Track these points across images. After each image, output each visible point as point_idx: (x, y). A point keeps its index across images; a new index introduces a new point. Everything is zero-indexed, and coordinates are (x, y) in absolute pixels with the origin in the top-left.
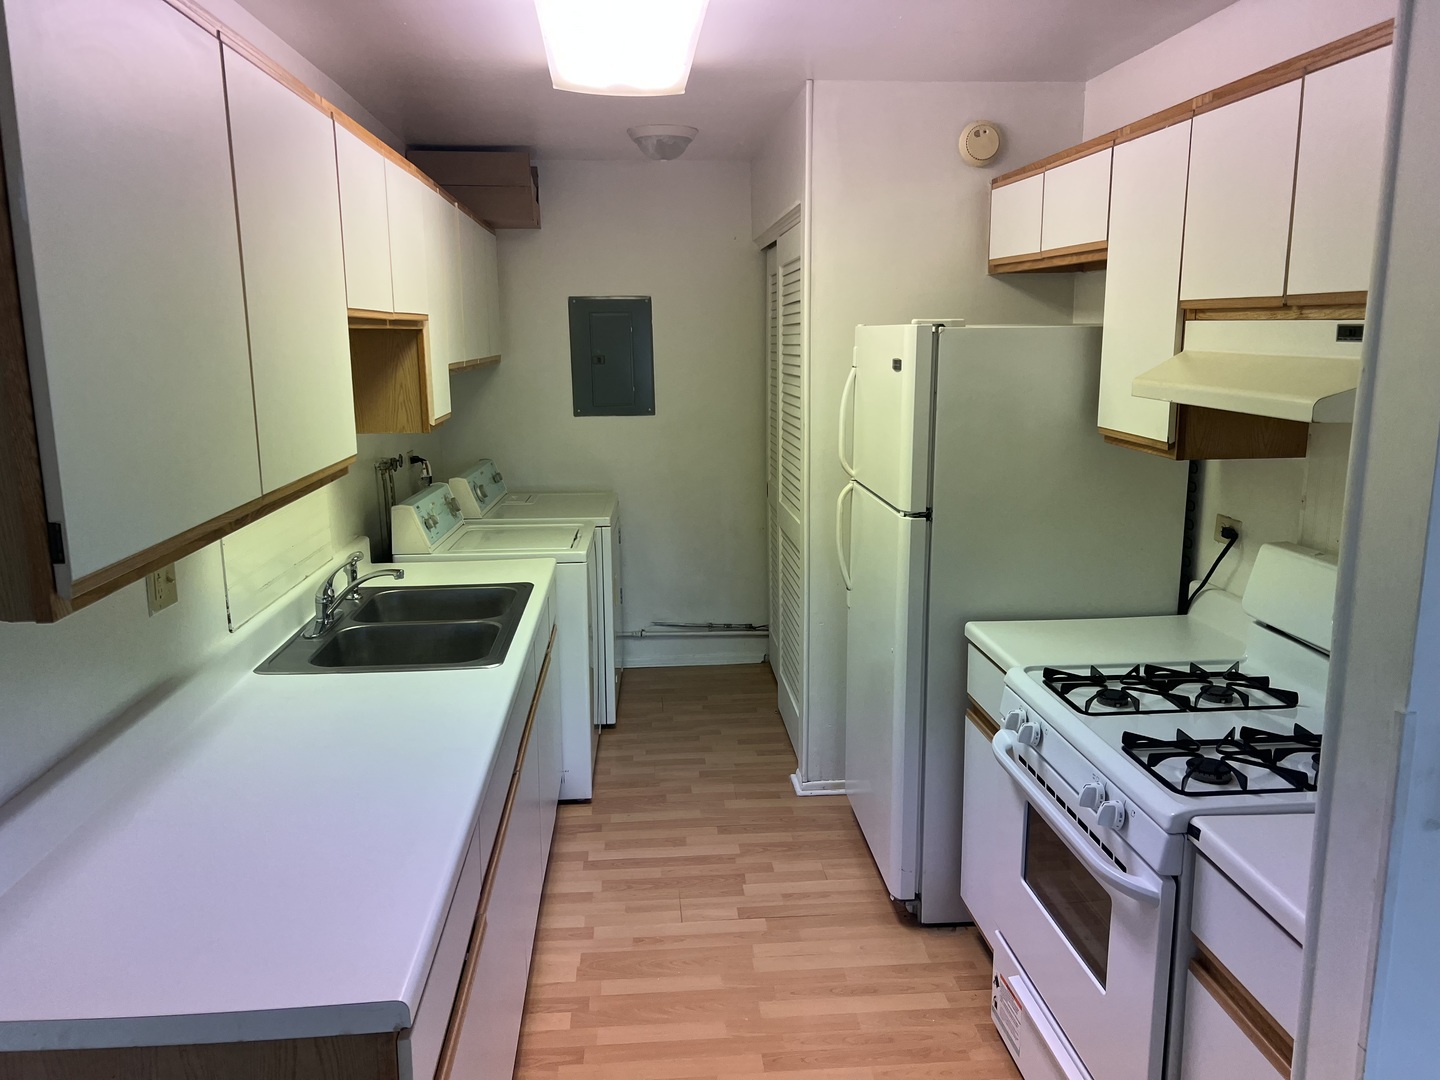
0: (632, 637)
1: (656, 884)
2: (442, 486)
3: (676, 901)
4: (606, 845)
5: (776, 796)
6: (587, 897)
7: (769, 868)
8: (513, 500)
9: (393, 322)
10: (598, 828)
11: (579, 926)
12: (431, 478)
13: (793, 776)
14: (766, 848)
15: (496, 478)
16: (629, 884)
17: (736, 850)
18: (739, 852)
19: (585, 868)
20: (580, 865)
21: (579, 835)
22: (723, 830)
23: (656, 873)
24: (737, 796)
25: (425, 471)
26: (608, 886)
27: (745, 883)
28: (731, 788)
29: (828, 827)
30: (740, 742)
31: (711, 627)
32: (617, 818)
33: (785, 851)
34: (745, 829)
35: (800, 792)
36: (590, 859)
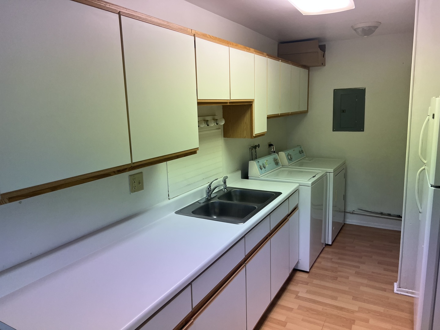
0: (349, 213)
1: (318, 313)
2: (275, 154)
3: (323, 323)
4: (307, 291)
5: (385, 290)
6: (291, 310)
7: (367, 321)
8: (307, 160)
9: (230, 103)
10: (307, 284)
11: (283, 320)
12: (274, 151)
13: (395, 283)
14: (369, 311)
15: (301, 152)
16: (309, 310)
17: (356, 309)
18: (357, 310)
19: (295, 298)
20: (294, 296)
21: (299, 284)
22: (355, 298)
23: (320, 308)
24: (367, 286)
25: (273, 149)
26: (300, 307)
27: (354, 324)
28: (365, 281)
29: (402, 311)
30: (379, 263)
31: (382, 214)
32: (316, 282)
33: (378, 316)
34: (364, 301)
35: (395, 291)
36: (299, 295)
